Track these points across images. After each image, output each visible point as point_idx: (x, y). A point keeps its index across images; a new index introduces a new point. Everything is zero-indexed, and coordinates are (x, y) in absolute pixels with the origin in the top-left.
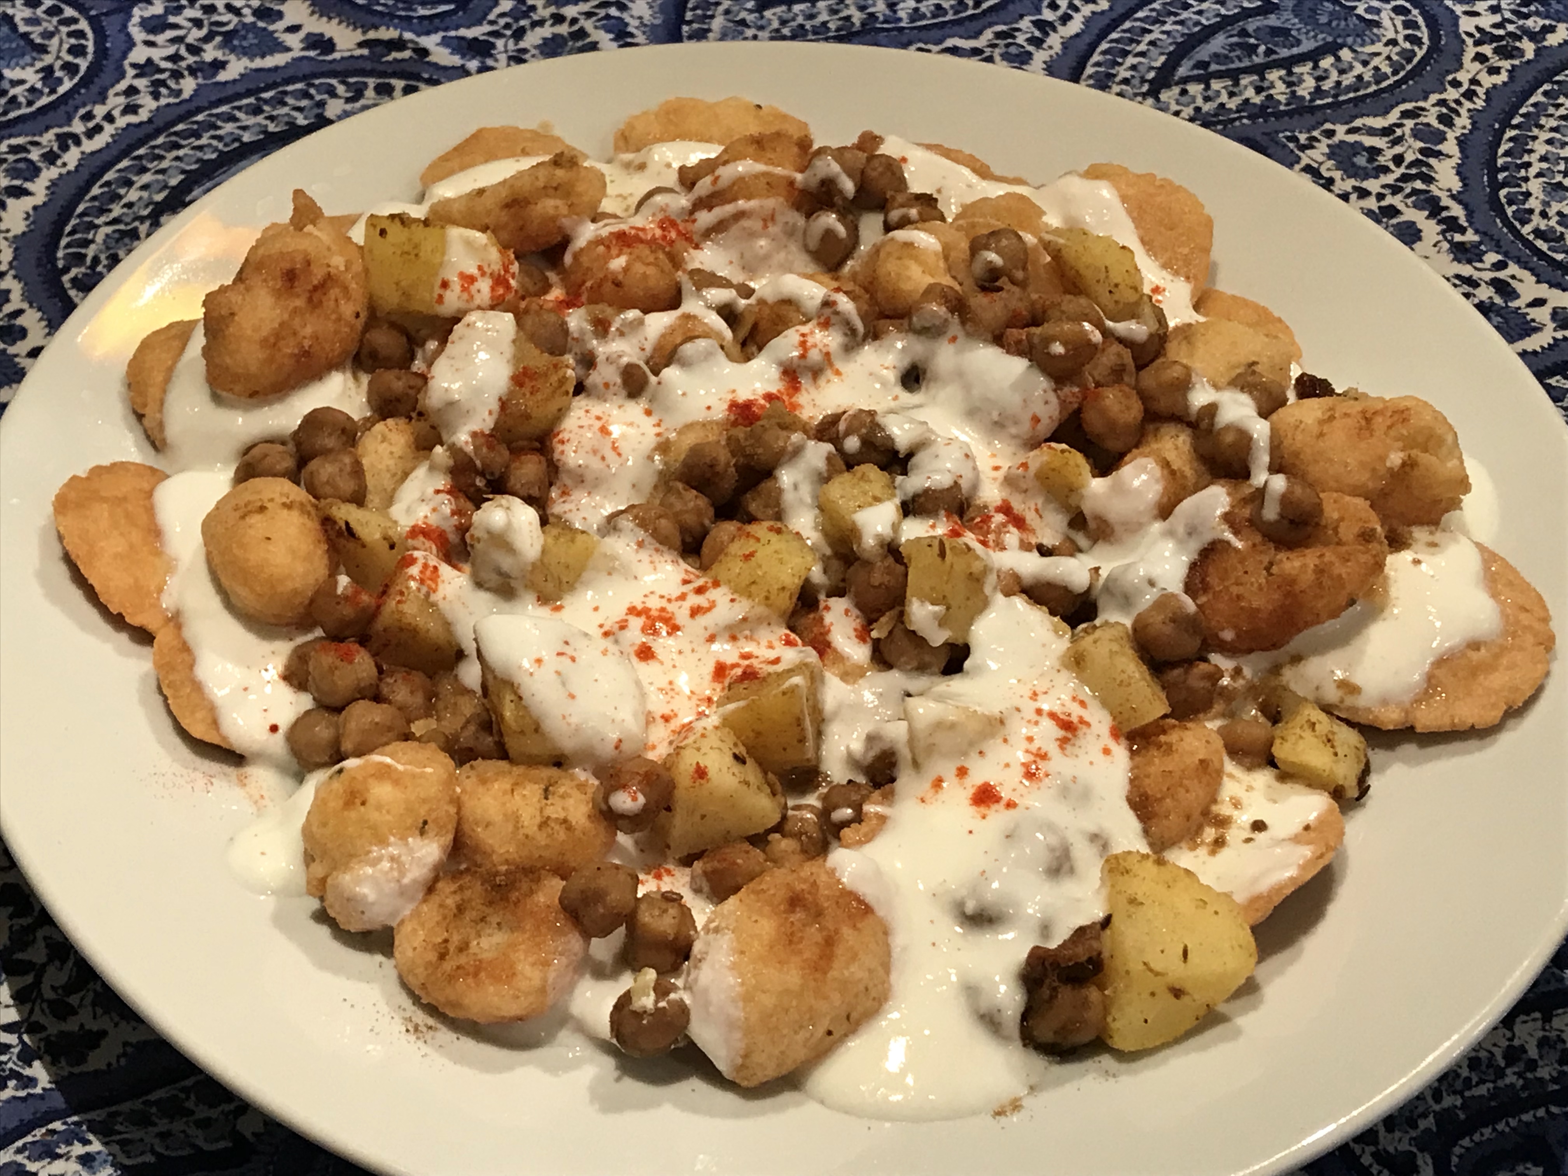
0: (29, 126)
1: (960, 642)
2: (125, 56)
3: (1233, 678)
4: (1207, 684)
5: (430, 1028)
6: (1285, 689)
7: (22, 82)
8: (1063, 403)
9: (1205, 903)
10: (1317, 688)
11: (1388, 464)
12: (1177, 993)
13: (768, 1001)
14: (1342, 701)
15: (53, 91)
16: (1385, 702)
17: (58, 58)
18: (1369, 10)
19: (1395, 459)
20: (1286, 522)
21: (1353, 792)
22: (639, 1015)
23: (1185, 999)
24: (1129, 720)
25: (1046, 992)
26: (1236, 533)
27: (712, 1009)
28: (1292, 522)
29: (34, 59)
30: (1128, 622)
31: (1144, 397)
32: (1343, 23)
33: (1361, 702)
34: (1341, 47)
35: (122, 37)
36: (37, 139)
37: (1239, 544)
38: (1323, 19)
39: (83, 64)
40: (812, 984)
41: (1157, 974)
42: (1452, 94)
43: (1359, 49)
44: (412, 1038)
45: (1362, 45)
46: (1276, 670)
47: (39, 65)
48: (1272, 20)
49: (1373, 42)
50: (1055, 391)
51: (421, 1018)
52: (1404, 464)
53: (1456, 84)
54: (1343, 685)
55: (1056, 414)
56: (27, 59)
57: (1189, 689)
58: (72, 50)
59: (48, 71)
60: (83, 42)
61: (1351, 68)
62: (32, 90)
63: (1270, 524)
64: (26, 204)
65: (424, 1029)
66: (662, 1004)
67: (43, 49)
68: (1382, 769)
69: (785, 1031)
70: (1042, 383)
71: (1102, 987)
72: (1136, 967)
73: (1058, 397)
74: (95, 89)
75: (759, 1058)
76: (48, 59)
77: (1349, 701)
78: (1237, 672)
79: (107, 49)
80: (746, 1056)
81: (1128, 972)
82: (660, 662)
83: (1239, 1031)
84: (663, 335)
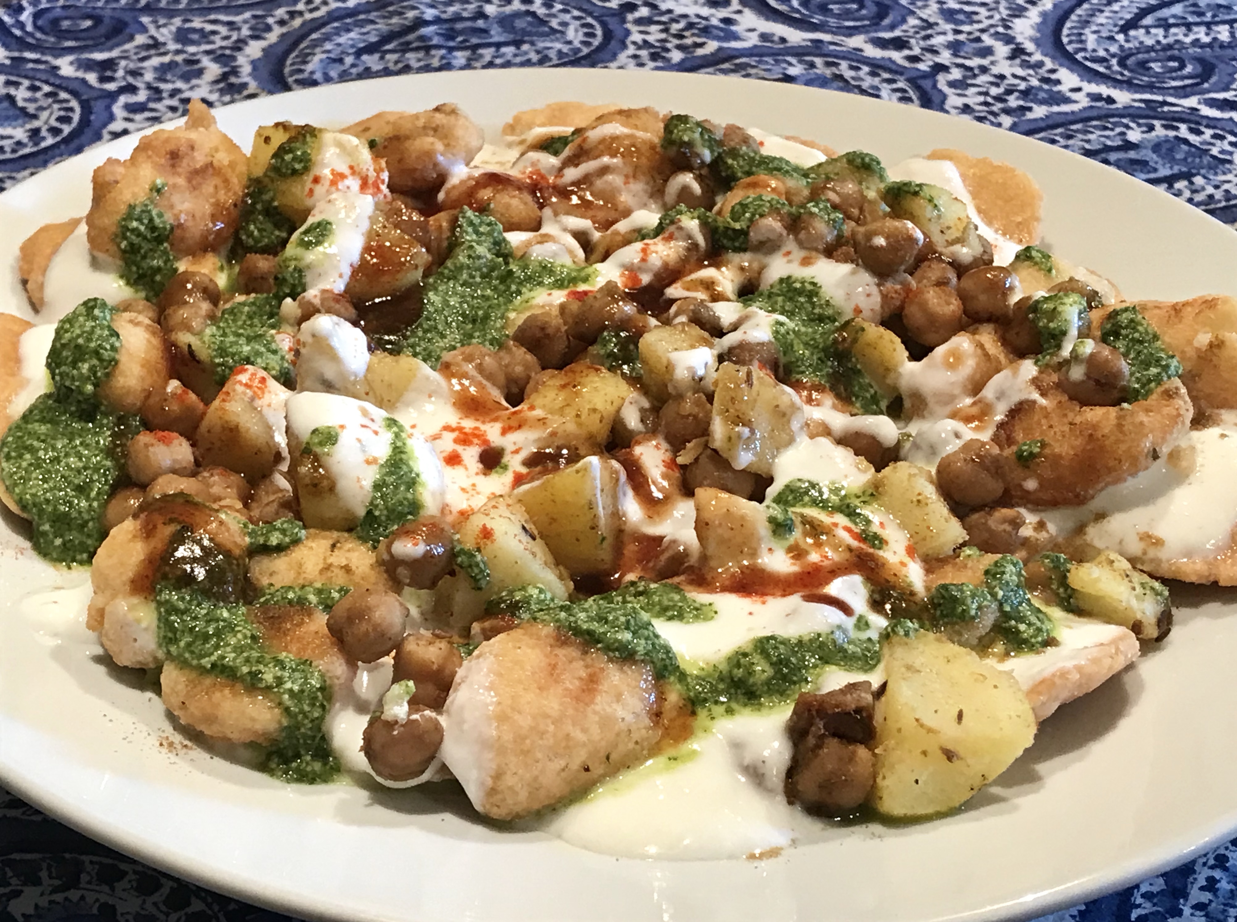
0: (9, 166)
1: (762, 471)
2: (105, 125)
3: (1035, 529)
4: (1007, 527)
5: (186, 746)
6: (1089, 545)
7: (10, 137)
8: (885, 297)
10: (1121, 542)
12: (949, 755)
13: (524, 722)
14: (1145, 553)
15: (36, 144)
16: (1189, 554)
17: (46, 123)
18: (1222, 152)
20: (1092, 383)
21: (1152, 632)
22: (391, 724)
23: (957, 763)
24: (924, 539)
25: (811, 741)
26: (1042, 395)
27: (466, 727)
28: (1098, 382)
29: (25, 123)
30: (934, 471)
31: (963, 296)
32: (1197, 160)
33: (1163, 554)
34: (1194, 175)
35: (106, 115)
36: (14, 175)
37: (1042, 401)
38: (1179, 156)
39: (67, 129)
40: (570, 712)
41: (930, 730)
43: (1211, 177)
44: (164, 750)
45: (1216, 174)
46: (1080, 529)
47: (28, 126)
48: (1132, 154)
49: (1224, 173)
50: (878, 285)
51: (177, 738)
54: (1146, 537)
55: (878, 307)
56: (20, 121)
57: (989, 530)
58: (60, 119)
59: (35, 134)
60: (71, 114)
62: (19, 143)
63: (1076, 384)
65: (179, 747)
66: (415, 717)
67: (35, 117)
68: (1185, 622)
69: (539, 755)
70: (866, 279)
71: (871, 749)
72: (907, 722)
73: (881, 291)
74: (73, 145)
75: (509, 780)
76: (36, 124)
77: (1152, 553)
78: (1041, 526)
79: (90, 121)
80: (498, 776)
81: (899, 730)
82: (466, 469)
83: (1016, 808)
84: (517, 248)
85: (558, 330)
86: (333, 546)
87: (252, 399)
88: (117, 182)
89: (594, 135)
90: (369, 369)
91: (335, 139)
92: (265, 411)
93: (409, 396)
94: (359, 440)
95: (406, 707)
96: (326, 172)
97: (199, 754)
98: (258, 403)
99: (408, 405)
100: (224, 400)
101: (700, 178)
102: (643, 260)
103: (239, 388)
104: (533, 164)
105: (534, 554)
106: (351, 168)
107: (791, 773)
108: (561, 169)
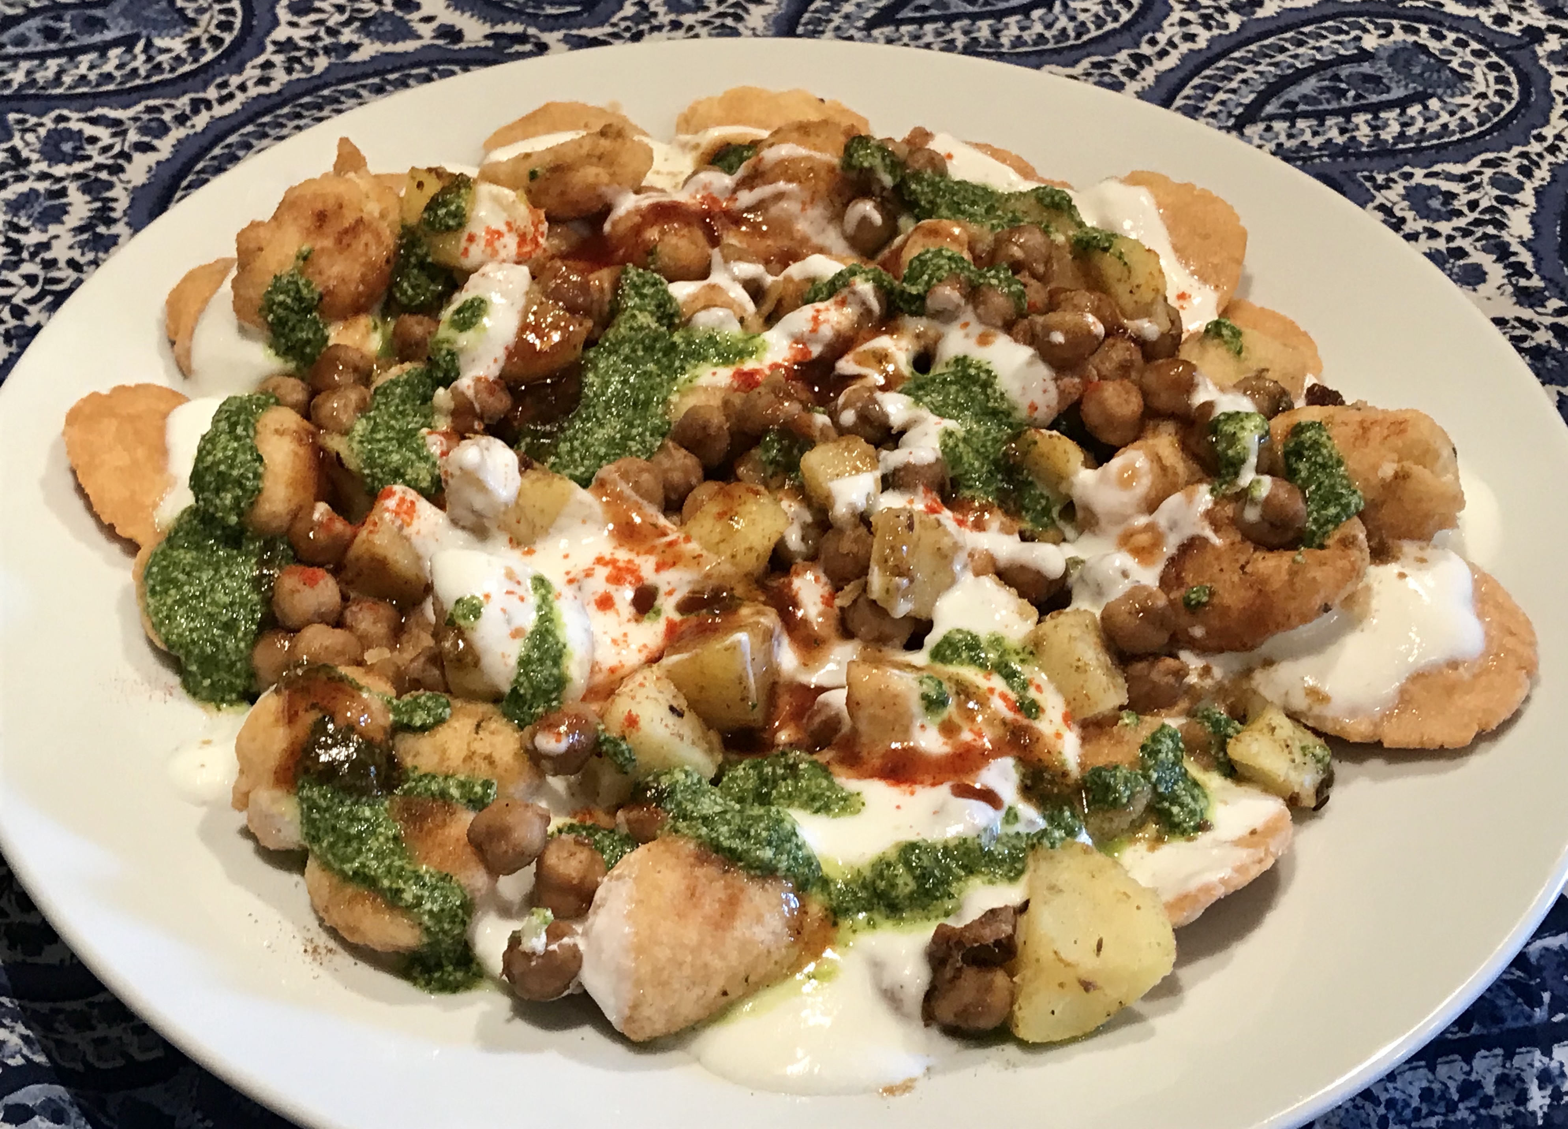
0: (169, 89)
1: (923, 615)
2: (268, 33)
3: (1201, 676)
4: (1171, 679)
5: (330, 951)
6: (1255, 692)
7: (168, 50)
8: (1061, 393)
9: (1128, 897)
10: (1287, 694)
11: (1380, 474)
12: (1087, 986)
13: (663, 954)
14: (1310, 709)
15: (196, 60)
16: (1353, 712)
17: (206, 31)
18: (1463, 64)
19: (1388, 470)
20: (1267, 525)
21: (1310, 802)
22: (529, 956)
23: (1093, 993)
24: (1082, 707)
25: (948, 973)
26: (1216, 531)
27: (604, 956)
28: (1272, 525)
29: (184, 31)
30: (1098, 614)
31: (1145, 394)
32: (1435, 76)
33: (1329, 711)
34: (1431, 96)
35: (269, 16)
36: (172, 102)
37: (1217, 541)
38: (1417, 70)
39: (228, 38)
40: (709, 940)
41: (1068, 965)
42: (1535, 147)
43: (1448, 100)
44: (309, 958)
45: (1453, 96)
46: (1247, 673)
47: (188, 36)
48: (1366, 68)
49: (1463, 94)
50: (1056, 380)
51: (323, 940)
52: (1396, 476)
53: (1540, 138)
54: (1314, 693)
55: (1054, 403)
56: (178, 30)
57: (1152, 684)
58: (222, 26)
59: (194, 43)
60: (231, 19)
61: (1438, 116)
62: (178, 59)
63: (1252, 525)
64: (151, 158)
65: (324, 951)
66: (554, 947)
67: (194, 23)
68: (1346, 782)
69: (677, 986)
70: (1043, 371)
71: (1011, 974)
72: (1046, 955)
73: (1058, 387)
74: (235, 60)
75: (647, 1011)
76: (196, 32)
77: (1317, 710)
78: (1206, 671)
79: (252, 27)
80: (635, 1007)
81: (1038, 960)
82: (618, 613)
83: (1152, 1033)
84: (685, 303)
85: (720, 428)
86: (478, 726)
87: (401, 528)
88: (261, 249)
89: (770, 155)
90: (520, 494)
91: (490, 193)
92: (415, 539)
93: (562, 521)
94: (504, 611)
95: (543, 938)
96: (481, 233)
97: (344, 959)
98: (406, 531)
99: (561, 531)
100: (371, 532)
101: (881, 207)
102: (814, 331)
103: (387, 516)
104: (705, 187)
105: (681, 737)
106: (508, 224)
107: (930, 997)
108: (735, 191)
